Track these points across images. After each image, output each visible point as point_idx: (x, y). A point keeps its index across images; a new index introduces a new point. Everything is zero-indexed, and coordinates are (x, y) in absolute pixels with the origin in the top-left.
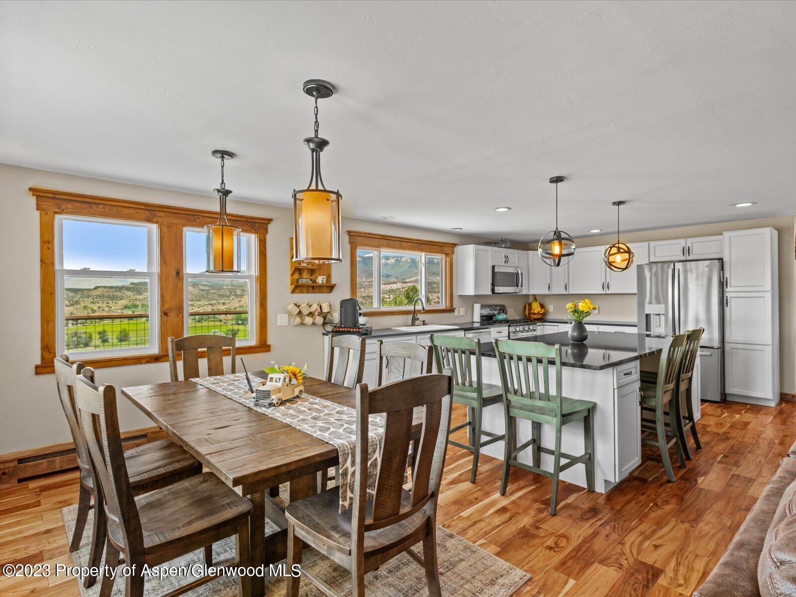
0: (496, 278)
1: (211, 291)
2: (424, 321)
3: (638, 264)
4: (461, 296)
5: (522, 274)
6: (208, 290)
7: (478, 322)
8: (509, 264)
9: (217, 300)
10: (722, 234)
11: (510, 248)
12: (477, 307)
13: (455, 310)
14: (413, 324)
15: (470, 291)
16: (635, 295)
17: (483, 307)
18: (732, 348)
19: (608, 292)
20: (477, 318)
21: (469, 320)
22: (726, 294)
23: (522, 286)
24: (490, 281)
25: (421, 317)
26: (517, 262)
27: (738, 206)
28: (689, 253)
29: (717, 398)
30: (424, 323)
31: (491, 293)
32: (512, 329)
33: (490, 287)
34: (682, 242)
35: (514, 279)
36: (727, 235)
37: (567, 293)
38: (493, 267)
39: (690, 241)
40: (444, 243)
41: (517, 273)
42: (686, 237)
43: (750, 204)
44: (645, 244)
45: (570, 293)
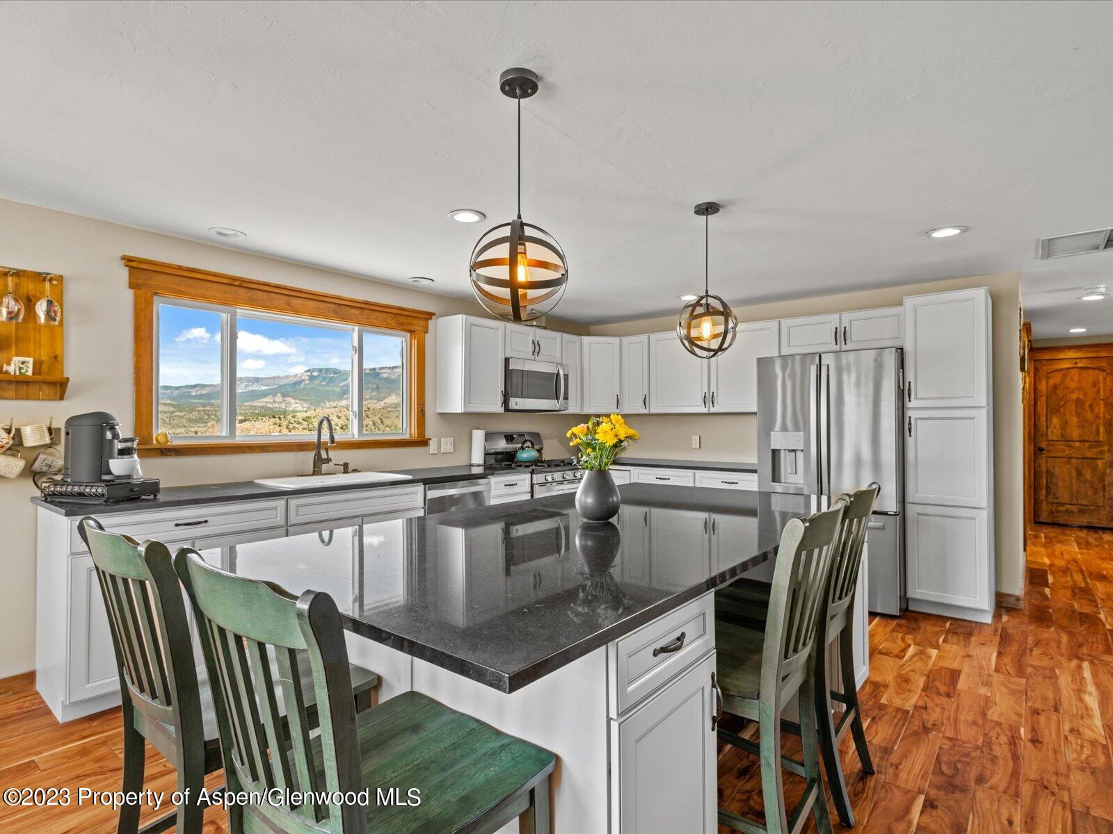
0: (514, 382)
1: (177, 413)
2: (346, 466)
3: (759, 357)
4: (443, 415)
5: (566, 376)
6: (174, 412)
7: (479, 465)
8: (541, 357)
9: (186, 427)
10: (900, 304)
11: (545, 328)
12: (478, 436)
13: (431, 442)
14: (317, 472)
15: (457, 405)
16: (754, 416)
17: (489, 436)
18: (919, 514)
19: (713, 410)
20: (478, 457)
21: (465, 463)
22: (909, 413)
23: (566, 398)
24: (500, 387)
25: (338, 456)
26: (558, 355)
27: (937, 235)
28: (845, 340)
29: (894, 610)
30: (346, 469)
31: (502, 410)
32: (538, 478)
33: (500, 399)
34: (833, 319)
35: (553, 385)
36: (909, 302)
37: (646, 411)
38: (507, 361)
39: (847, 317)
40: (403, 309)
41: (558, 375)
42: (840, 310)
43: (956, 232)
44: (773, 324)
45: (653, 411)
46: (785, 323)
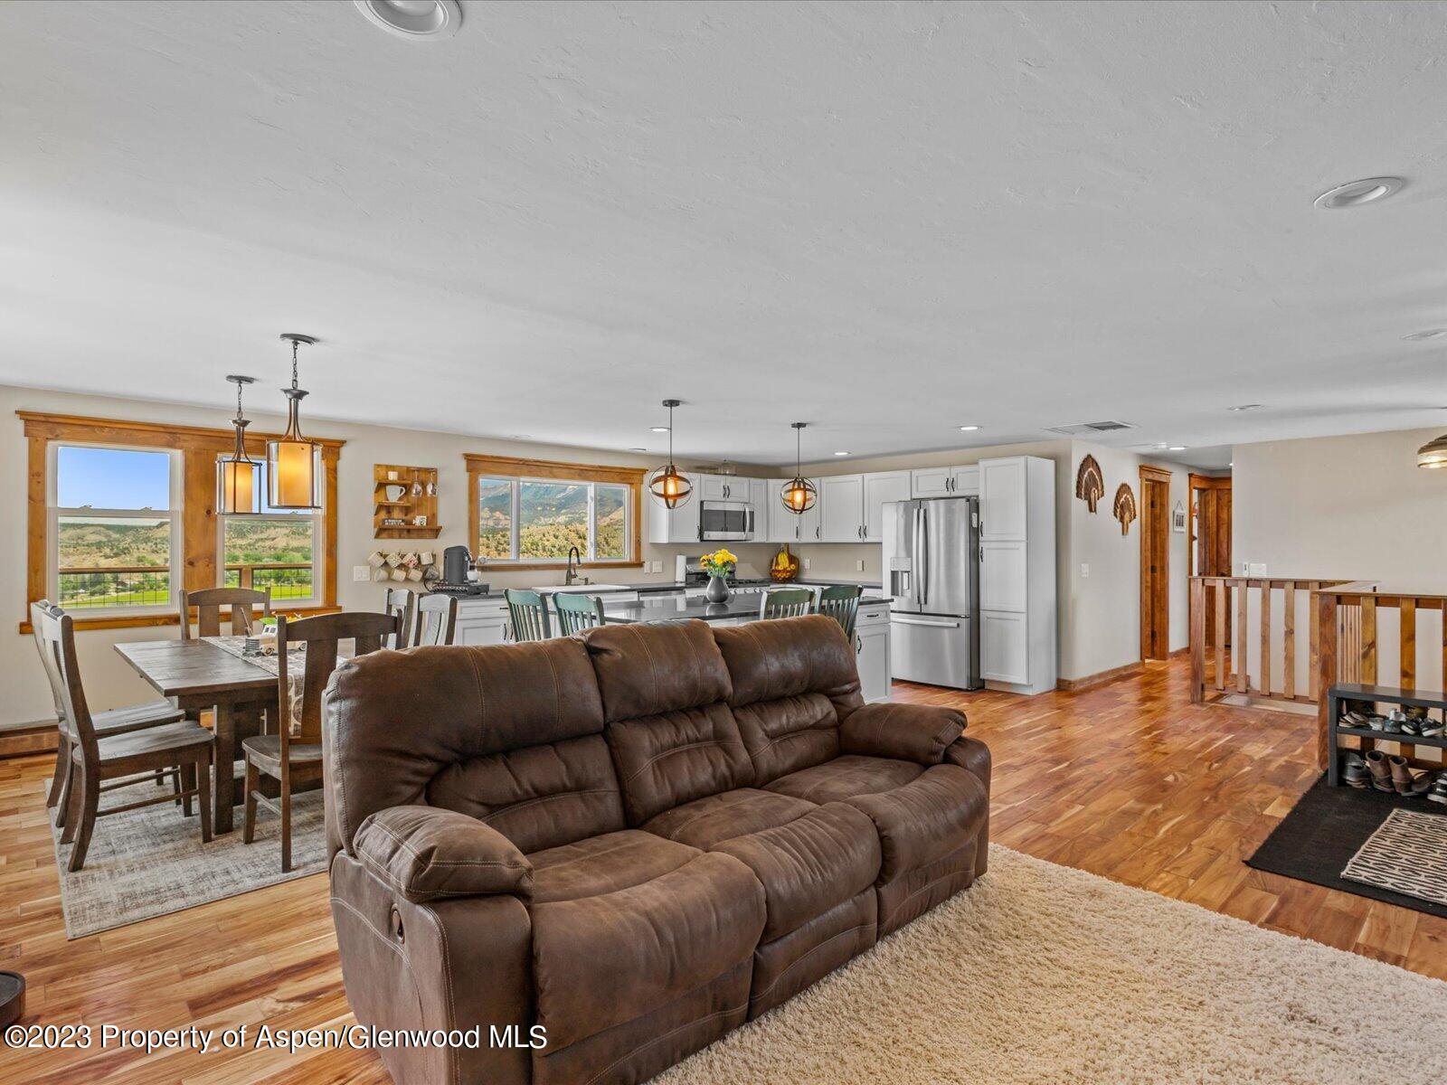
0: (709, 519)
2: (586, 579)
4: (655, 545)
5: (752, 514)
7: (681, 582)
8: (730, 499)
10: (977, 463)
11: (735, 475)
12: (681, 560)
13: (645, 565)
14: (568, 583)
15: (663, 537)
17: (690, 561)
18: (988, 618)
20: (680, 577)
21: (671, 580)
22: (981, 545)
23: (752, 529)
24: (697, 523)
25: (581, 573)
26: (746, 496)
27: (963, 429)
28: (953, 488)
29: (963, 684)
30: (586, 582)
31: (698, 541)
33: (696, 532)
34: (945, 473)
35: (740, 521)
36: (982, 463)
37: (818, 541)
38: (702, 503)
39: (955, 470)
40: (625, 469)
41: (744, 512)
42: (950, 465)
43: (976, 428)
44: (906, 473)
45: (824, 541)
46: (915, 473)
